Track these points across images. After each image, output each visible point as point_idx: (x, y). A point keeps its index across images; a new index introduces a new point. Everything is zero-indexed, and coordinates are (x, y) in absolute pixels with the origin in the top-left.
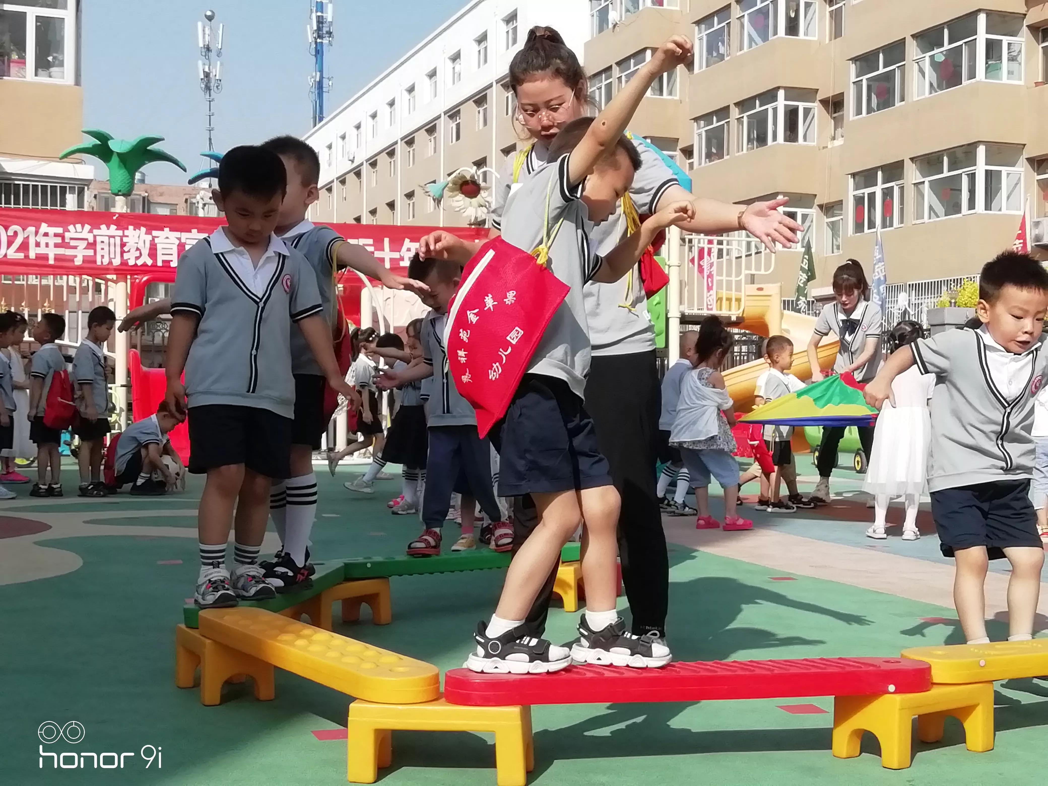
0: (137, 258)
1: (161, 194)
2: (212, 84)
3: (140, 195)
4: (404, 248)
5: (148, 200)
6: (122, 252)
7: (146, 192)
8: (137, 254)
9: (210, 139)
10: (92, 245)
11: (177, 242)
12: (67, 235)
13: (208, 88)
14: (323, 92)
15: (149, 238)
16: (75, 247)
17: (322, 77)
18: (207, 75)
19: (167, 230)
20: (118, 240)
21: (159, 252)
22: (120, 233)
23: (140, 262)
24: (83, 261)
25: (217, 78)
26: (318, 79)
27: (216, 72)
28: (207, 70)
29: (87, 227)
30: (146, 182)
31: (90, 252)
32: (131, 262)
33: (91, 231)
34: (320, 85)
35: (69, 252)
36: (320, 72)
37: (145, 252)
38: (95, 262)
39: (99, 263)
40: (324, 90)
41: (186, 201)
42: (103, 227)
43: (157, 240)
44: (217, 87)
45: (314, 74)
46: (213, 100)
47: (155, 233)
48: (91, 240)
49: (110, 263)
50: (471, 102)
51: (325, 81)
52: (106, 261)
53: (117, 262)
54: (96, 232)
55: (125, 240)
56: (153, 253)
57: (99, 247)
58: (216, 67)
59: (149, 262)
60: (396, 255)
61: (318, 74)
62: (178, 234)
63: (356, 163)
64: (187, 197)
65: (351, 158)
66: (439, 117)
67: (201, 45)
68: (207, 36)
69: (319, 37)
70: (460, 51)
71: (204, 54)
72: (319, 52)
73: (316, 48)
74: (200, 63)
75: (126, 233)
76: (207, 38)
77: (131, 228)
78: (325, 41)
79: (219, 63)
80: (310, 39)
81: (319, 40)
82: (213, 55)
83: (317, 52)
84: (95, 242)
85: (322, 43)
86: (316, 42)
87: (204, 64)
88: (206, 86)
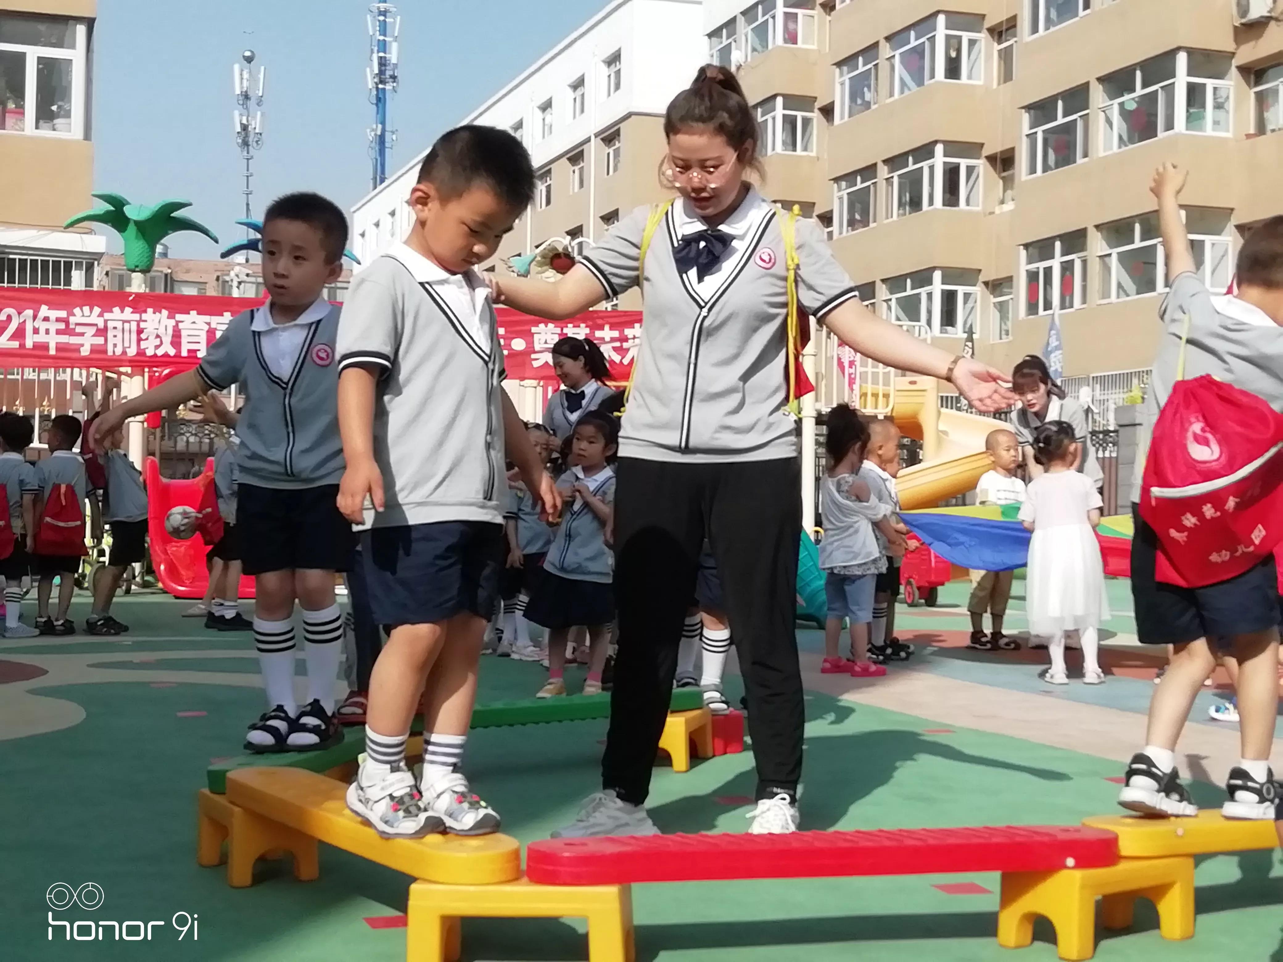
0: (157, 347)
1: (188, 271)
2: (251, 139)
3: (162, 272)
5: (171, 278)
6: (139, 340)
7: (169, 268)
8: (158, 342)
9: (248, 205)
10: (102, 332)
11: (206, 327)
12: (72, 320)
13: (245, 144)
14: (385, 148)
15: (172, 322)
16: (82, 334)
17: (384, 130)
18: (245, 128)
19: (194, 313)
20: (134, 325)
21: (184, 340)
22: (136, 317)
23: (160, 352)
24: (92, 351)
25: (257, 131)
26: (379, 133)
27: (256, 124)
28: (244, 122)
29: (97, 310)
30: (169, 256)
31: (100, 340)
32: (150, 352)
33: (101, 315)
34: (381, 139)
35: (73, 340)
36: (382, 123)
37: (167, 339)
38: (105, 352)
39: (110, 353)
40: (387, 145)
41: (218, 279)
42: (116, 310)
43: (181, 326)
44: (257, 142)
45: (374, 126)
46: (252, 158)
47: (179, 317)
48: (101, 325)
49: (124, 353)
50: (564, 160)
51: (388, 136)
52: (119, 351)
53: (132, 352)
54: (107, 316)
55: (142, 325)
56: (176, 340)
57: (110, 334)
58: (254, 118)
59: (172, 352)
61: (380, 126)
62: (207, 318)
64: (219, 274)
67: (238, 92)
68: (245, 81)
69: (381, 82)
70: (551, 98)
71: (241, 102)
72: (380, 100)
73: (377, 95)
74: (236, 113)
75: (144, 316)
76: (245, 84)
77: (150, 310)
78: (389, 87)
79: (259, 113)
80: (371, 85)
81: (380, 86)
82: (252, 103)
83: (379, 99)
84: (106, 328)
85: (384, 89)
86: (377, 88)
87: (241, 115)
88: (243, 141)
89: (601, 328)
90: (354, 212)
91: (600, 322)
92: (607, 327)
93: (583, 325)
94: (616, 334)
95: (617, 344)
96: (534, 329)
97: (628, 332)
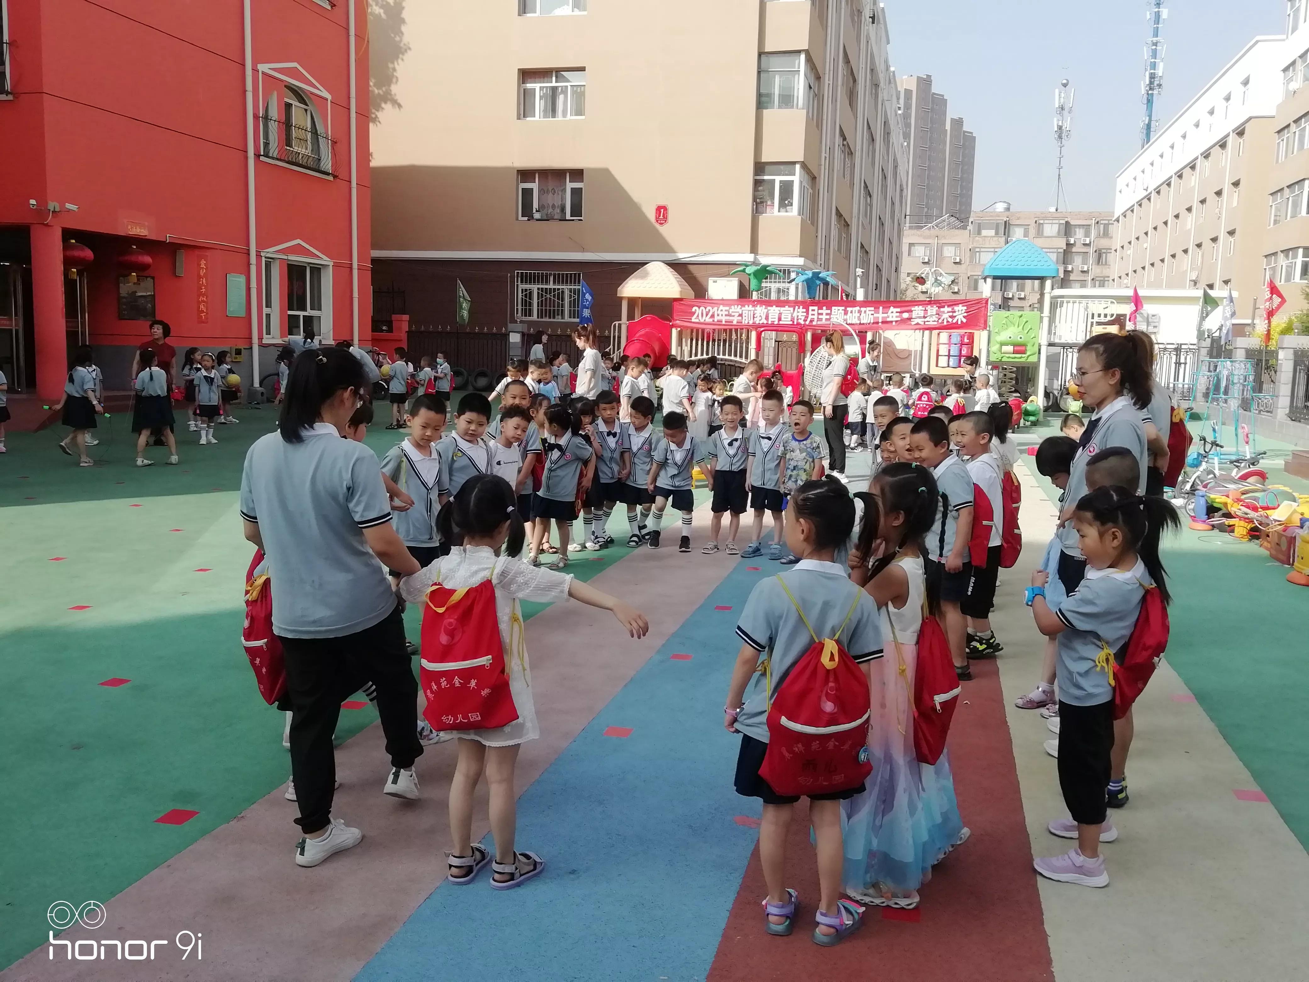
0: (760, 320)
2: (1063, 135)
4: (890, 311)
6: (754, 317)
8: (760, 318)
9: (1059, 175)
10: (741, 315)
11: (779, 312)
12: (731, 311)
13: (1060, 137)
14: (1150, 131)
15: (766, 310)
16: (734, 316)
17: (1150, 120)
18: (1060, 128)
19: (774, 306)
20: (752, 312)
21: (770, 317)
22: (753, 309)
23: (761, 322)
24: (737, 322)
25: (1067, 129)
26: (1147, 122)
27: (1067, 125)
28: (1060, 124)
29: (740, 306)
31: (740, 318)
32: (757, 322)
33: (741, 308)
34: (1149, 126)
35: (731, 318)
36: (1149, 116)
37: (764, 317)
38: (742, 323)
39: (743, 323)
40: (1152, 130)
42: (746, 306)
43: (769, 312)
44: (1067, 136)
45: (1144, 119)
46: (1063, 146)
47: (769, 308)
48: (740, 313)
49: (748, 323)
50: (1217, 146)
51: (1153, 124)
52: (746, 322)
53: (751, 322)
54: (743, 308)
55: (755, 312)
56: (767, 318)
57: (744, 315)
58: (1066, 121)
59: (765, 322)
60: (885, 315)
61: (1148, 118)
62: (779, 308)
63: (1149, 191)
65: (1145, 188)
66: (1197, 158)
67: (1057, 106)
68: (1062, 99)
69: (1151, 89)
70: (1214, 107)
71: (1058, 112)
72: (1150, 101)
73: (1148, 98)
74: (1055, 119)
75: (756, 308)
76: (1062, 100)
77: (758, 306)
78: (1155, 92)
79: (1069, 118)
80: (1143, 91)
81: (1150, 92)
82: (1065, 112)
83: (1148, 101)
84: (742, 314)
85: (1152, 94)
86: (1148, 94)
87: (1058, 120)
88: (1059, 136)
89: (944, 307)
90: (1118, 177)
91: (943, 304)
92: (946, 307)
93: (935, 306)
94: (950, 309)
95: (951, 314)
96: (913, 309)
97: (956, 308)
